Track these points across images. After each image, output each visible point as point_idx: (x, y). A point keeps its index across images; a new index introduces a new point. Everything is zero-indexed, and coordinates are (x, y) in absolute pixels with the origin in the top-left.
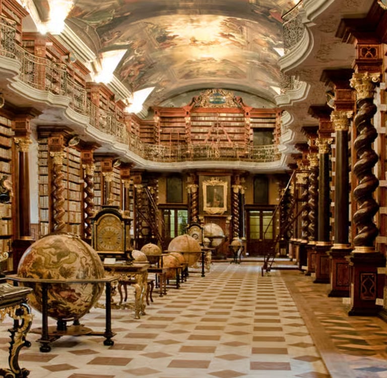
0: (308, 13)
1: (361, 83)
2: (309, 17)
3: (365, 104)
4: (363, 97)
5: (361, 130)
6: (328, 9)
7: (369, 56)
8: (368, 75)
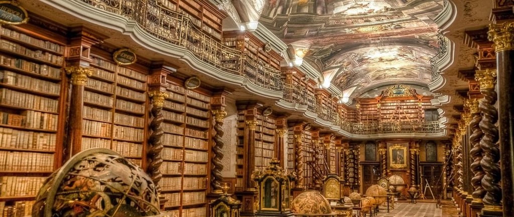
0: (440, 68)
1: (473, 105)
2: (440, 70)
3: (476, 116)
4: (474, 112)
5: (474, 130)
6: (451, 66)
7: (477, 89)
8: (476, 100)
